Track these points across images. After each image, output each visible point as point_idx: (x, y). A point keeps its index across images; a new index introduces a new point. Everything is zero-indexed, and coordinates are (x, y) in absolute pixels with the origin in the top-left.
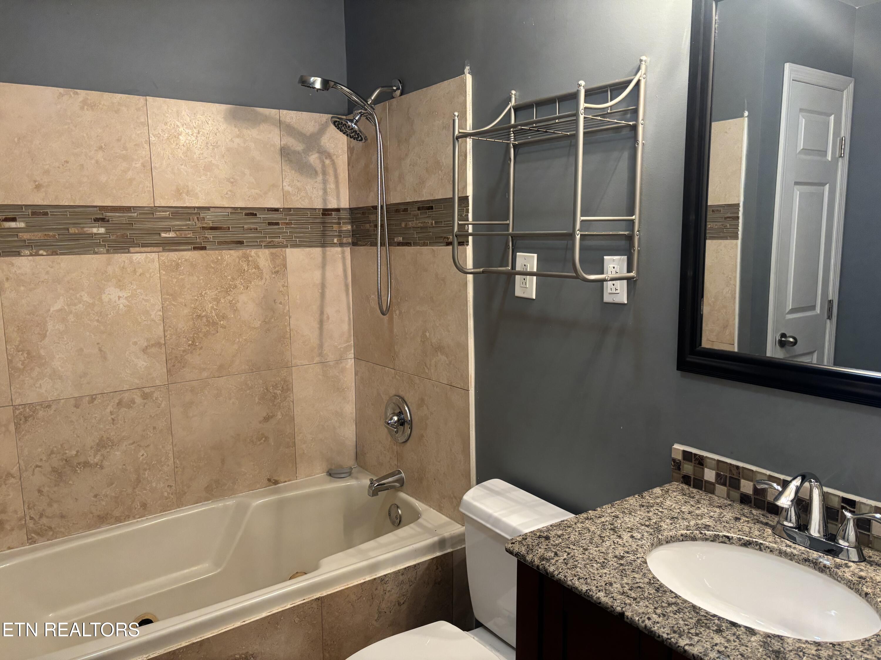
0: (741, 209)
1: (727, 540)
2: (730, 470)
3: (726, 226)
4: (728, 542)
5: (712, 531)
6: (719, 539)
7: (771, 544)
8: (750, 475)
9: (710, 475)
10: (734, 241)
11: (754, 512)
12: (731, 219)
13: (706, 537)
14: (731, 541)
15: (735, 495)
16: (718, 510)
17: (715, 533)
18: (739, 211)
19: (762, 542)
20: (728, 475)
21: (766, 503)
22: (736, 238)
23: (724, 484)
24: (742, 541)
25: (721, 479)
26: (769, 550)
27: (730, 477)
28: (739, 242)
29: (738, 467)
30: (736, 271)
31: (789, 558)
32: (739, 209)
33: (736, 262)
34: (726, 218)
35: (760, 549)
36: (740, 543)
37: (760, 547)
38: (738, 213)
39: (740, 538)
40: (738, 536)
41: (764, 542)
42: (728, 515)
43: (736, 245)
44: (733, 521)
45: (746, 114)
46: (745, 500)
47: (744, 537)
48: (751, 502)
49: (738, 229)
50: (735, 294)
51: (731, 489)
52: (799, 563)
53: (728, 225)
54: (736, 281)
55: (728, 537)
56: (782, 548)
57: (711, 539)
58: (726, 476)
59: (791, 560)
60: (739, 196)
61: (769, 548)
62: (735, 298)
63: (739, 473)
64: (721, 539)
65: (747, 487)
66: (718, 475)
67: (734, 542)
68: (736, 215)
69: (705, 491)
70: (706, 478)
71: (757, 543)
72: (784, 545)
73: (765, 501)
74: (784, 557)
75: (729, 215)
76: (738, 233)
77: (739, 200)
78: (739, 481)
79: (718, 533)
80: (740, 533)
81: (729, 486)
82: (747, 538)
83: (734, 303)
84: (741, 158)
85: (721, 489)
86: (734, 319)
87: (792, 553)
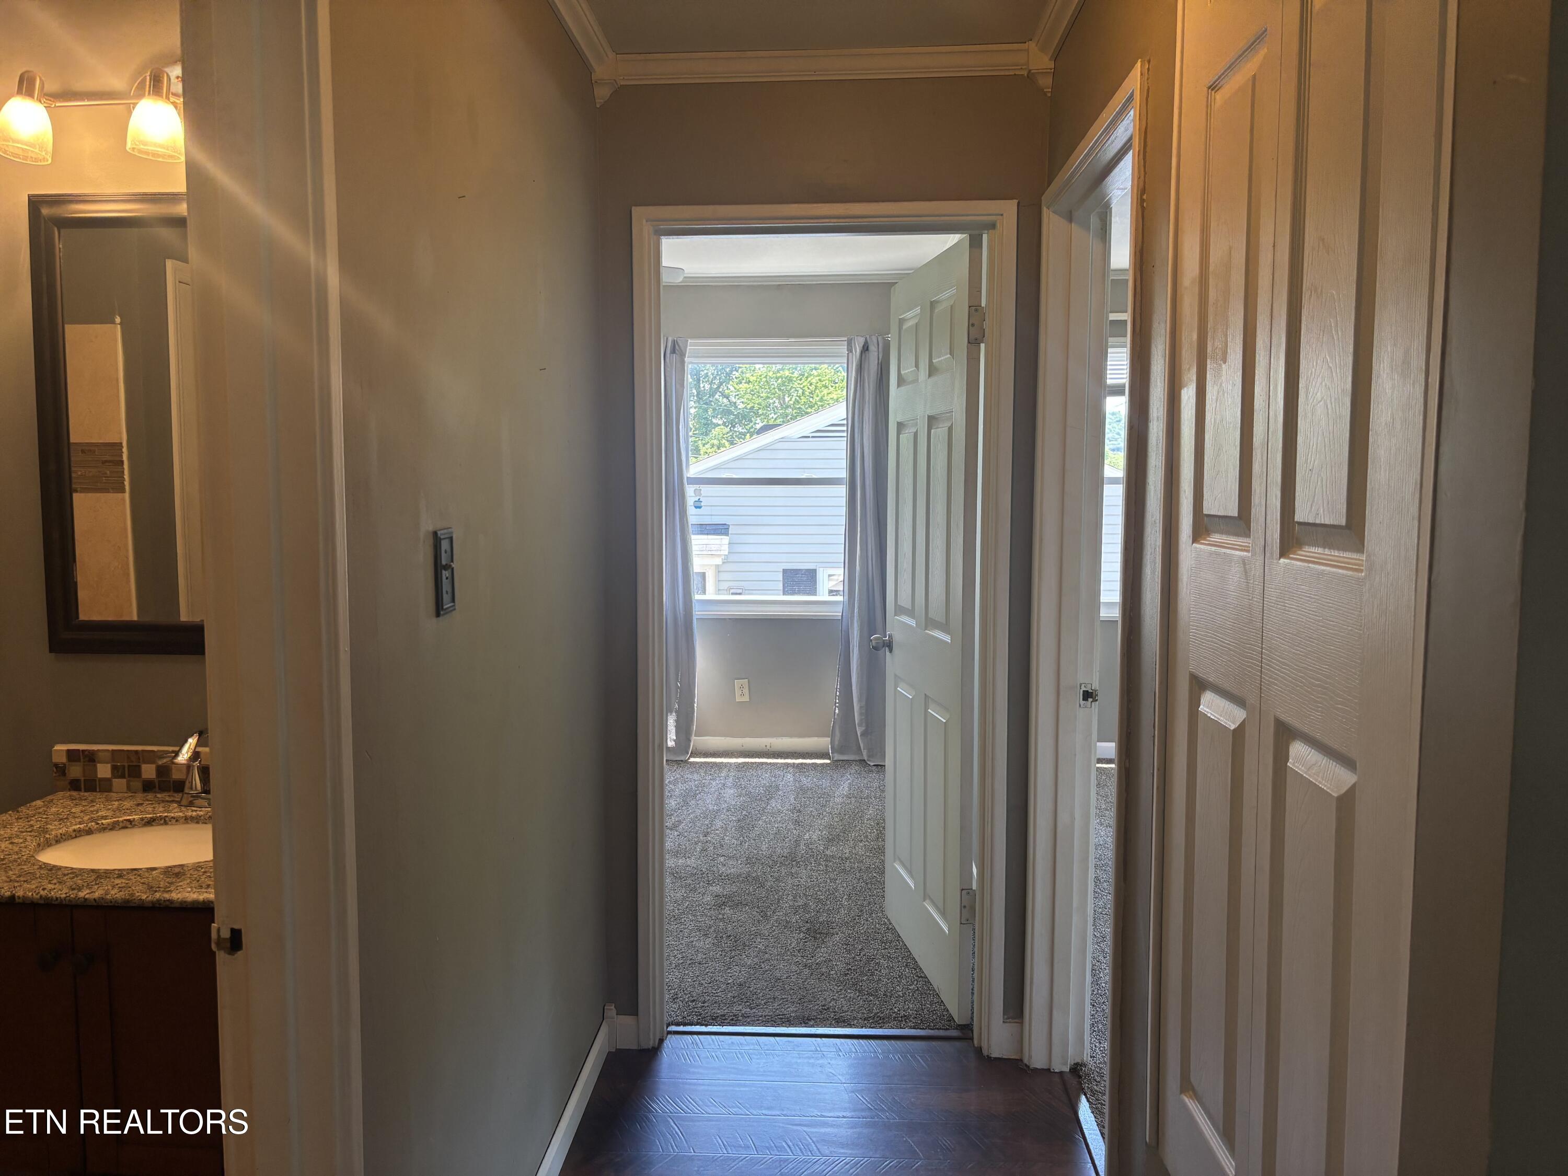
0: (125, 450)
1: (128, 824)
2: (128, 758)
3: (106, 474)
4: (129, 826)
5: (111, 819)
6: (119, 825)
7: (176, 814)
8: (150, 757)
9: (104, 771)
10: (120, 495)
11: (159, 795)
12: (111, 464)
13: (105, 826)
14: (133, 823)
15: (137, 784)
16: (116, 803)
17: (114, 819)
18: (123, 452)
19: (166, 814)
20: (126, 764)
21: (172, 782)
22: (123, 490)
23: (123, 776)
24: (146, 820)
25: (118, 771)
26: (175, 820)
27: (129, 766)
28: (127, 495)
29: (136, 752)
30: (127, 537)
31: (195, 821)
32: (122, 450)
33: (125, 523)
34: (104, 462)
35: (166, 823)
36: (143, 822)
37: (165, 820)
38: (121, 456)
39: (142, 818)
40: (141, 816)
41: (169, 814)
42: (127, 804)
43: (123, 500)
44: (135, 807)
45: (118, 320)
46: (148, 787)
47: (147, 816)
48: (155, 787)
49: (124, 478)
50: (128, 569)
51: (132, 779)
52: (206, 823)
53: (108, 472)
54: (127, 551)
55: (129, 820)
56: (188, 814)
57: (109, 828)
58: (124, 766)
59: (198, 823)
60: (120, 433)
61: (174, 818)
62: (128, 575)
63: (139, 758)
64: (121, 824)
65: (149, 771)
66: (114, 768)
67: (136, 823)
68: (118, 459)
69: (99, 792)
70: (99, 776)
71: (161, 818)
72: (190, 811)
73: (170, 781)
74: (190, 822)
75: (108, 458)
76: (123, 483)
77: (121, 438)
78: (139, 767)
79: (117, 819)
80: (143, 813)
81: (129, 776)
82: (151, 816)
83: (128, 581)
84: (117, 380)
85: (119, 783)
86: (131, 605)
87: (198, 815)
